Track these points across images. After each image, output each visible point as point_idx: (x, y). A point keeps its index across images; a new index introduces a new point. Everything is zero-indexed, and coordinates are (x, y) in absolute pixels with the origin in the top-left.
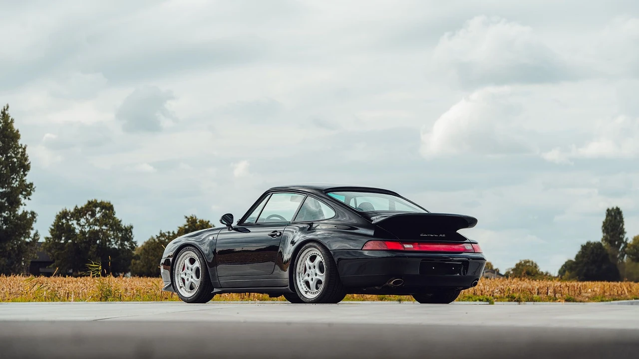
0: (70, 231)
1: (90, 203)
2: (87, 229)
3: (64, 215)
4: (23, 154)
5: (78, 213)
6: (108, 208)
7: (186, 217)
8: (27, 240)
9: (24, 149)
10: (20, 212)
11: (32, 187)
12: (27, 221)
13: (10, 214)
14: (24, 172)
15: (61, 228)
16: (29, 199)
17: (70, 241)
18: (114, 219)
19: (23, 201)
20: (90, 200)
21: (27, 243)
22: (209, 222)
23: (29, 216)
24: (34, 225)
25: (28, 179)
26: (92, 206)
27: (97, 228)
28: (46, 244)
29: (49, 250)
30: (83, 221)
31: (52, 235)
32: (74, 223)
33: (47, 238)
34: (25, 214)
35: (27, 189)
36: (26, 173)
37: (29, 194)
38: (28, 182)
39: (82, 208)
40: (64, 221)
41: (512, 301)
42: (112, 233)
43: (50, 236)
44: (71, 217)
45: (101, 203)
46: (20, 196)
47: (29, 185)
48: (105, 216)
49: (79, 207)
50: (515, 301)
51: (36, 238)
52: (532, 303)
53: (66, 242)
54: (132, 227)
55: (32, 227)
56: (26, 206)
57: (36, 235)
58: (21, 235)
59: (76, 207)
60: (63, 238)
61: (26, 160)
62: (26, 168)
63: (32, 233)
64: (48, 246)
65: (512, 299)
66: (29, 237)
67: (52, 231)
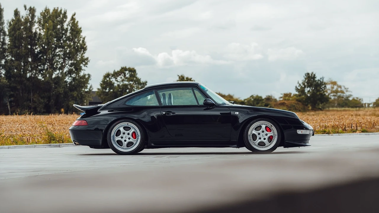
0: (111, 85)
1: (122, 68)
2: (122, 83)
3: (108, 75)
4: (83, 41)
5: (116, 74)
6: (133, 71)
7: (178, 76)
8: (86, 90)
9: (84, 38)
10: (81, 74)
11: (88, 60)
12: (85, 80)
13: (76, 75)
14: (83, 51)
15: (106, 83)
16: (86, 66)
17: (112, 90)
18: (136, 78)
19: (83, 68)
20: (123, 67)
21: (86, 92)
22: (191, 78)
23: (87, 77)
24: (90, 82)
25: (86, 56)
26: (123, 70)
27: (126, 83)
28: (98, 92)
29: (100, 95)
30: (119, 79)
31: (101, 87)
32: (113, 80)
33: (98, 89)
34: (84, 75)
35: (85, 61)
36: (85, 52)
37: (86, 64)
38: (86, 57)
39: (118, 71)
40: (108, 79)
41: (324, 134)
42: (135, 86)
43: (100, 87)
44: (112, 77)
45: (129, 68)
46: (81, 65)
47: (86, 59)
48: (131, 76)
49: (116, 71)
50: (326, 134)
51: (91, 89)
52: (338, 134)
53: (109, 91)
54: (146, 82)
55: (88, 83)
56: (85, 71)
57: (91, 87)
58: (82, 87)
59: (115, 71)
60: (108, 89)
61: (85, 45)
62: (85, 49)
63: (89, 86)
64: (99, 93)
65: (324, 132)
66: (87, 88)
67: (101, 85)
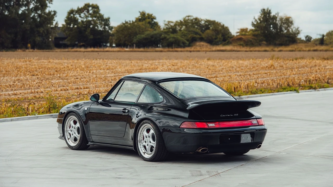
0: (75, 21)
1: (86, 5)
2: (85, 20)
3: (72, 12)
5: (80, 11)
6: (96, 8)
7: (140, 12)
8: (51, 26)
10: (47, 11)
12: (51, 17)
13: (42, 12)
15: (70, 19)
16: (52, 3)
17: (76, 26)
18: (99, 14)
19: (48, 5)
20: (86, 3)
21: (52, 28)
22: (152, 14)
23: (52, 13)
26: (87, 6)
27: (90, 19)
29: (64, 31)
30: (82, 15)
31: (66, 23)
32: (77, 16)
33: (63, 25)
34: (50, 12)
39: (82, 8)
40: (72, 15)
41: (310, 89)
42: (98, 22)
43: (64, 23)
44: (76, 13)
45: (92, 5)
46: (47, 2)
48: (94, 12)
49: (80, 7)
50: (313, 89)
51: (57, 25)
52: (323, 89)
53: (74, 26)
54: (109, 18)
55: (54, 19)
56: (50, 8)
57: (56, 23)
58: (48, 23)
59: (78, 7)
60: (72, 25)
63: (54, 23)
64: (63, 29)
65: (311, 88)
66: (52, 25)
67: (66, 21)
